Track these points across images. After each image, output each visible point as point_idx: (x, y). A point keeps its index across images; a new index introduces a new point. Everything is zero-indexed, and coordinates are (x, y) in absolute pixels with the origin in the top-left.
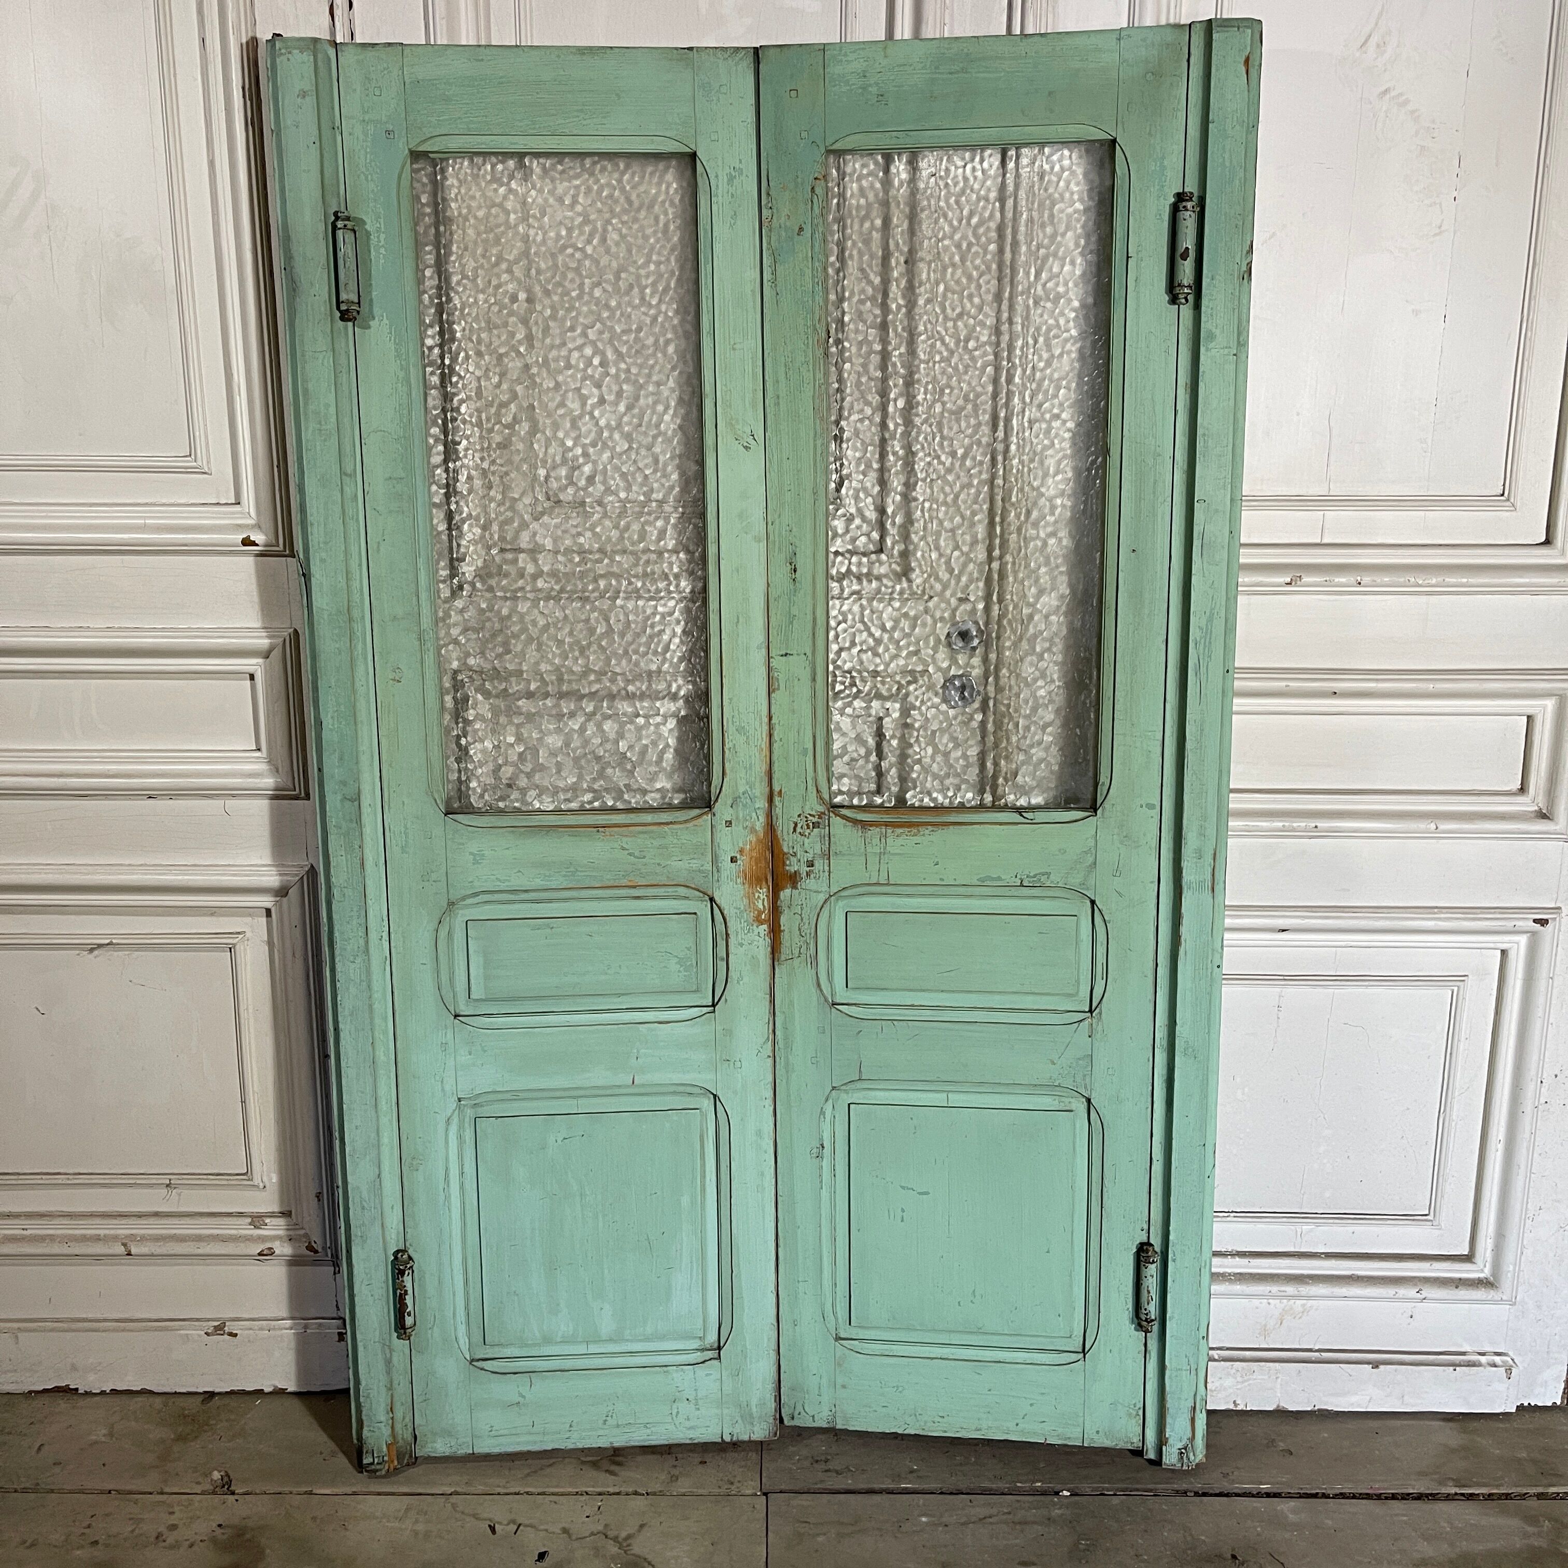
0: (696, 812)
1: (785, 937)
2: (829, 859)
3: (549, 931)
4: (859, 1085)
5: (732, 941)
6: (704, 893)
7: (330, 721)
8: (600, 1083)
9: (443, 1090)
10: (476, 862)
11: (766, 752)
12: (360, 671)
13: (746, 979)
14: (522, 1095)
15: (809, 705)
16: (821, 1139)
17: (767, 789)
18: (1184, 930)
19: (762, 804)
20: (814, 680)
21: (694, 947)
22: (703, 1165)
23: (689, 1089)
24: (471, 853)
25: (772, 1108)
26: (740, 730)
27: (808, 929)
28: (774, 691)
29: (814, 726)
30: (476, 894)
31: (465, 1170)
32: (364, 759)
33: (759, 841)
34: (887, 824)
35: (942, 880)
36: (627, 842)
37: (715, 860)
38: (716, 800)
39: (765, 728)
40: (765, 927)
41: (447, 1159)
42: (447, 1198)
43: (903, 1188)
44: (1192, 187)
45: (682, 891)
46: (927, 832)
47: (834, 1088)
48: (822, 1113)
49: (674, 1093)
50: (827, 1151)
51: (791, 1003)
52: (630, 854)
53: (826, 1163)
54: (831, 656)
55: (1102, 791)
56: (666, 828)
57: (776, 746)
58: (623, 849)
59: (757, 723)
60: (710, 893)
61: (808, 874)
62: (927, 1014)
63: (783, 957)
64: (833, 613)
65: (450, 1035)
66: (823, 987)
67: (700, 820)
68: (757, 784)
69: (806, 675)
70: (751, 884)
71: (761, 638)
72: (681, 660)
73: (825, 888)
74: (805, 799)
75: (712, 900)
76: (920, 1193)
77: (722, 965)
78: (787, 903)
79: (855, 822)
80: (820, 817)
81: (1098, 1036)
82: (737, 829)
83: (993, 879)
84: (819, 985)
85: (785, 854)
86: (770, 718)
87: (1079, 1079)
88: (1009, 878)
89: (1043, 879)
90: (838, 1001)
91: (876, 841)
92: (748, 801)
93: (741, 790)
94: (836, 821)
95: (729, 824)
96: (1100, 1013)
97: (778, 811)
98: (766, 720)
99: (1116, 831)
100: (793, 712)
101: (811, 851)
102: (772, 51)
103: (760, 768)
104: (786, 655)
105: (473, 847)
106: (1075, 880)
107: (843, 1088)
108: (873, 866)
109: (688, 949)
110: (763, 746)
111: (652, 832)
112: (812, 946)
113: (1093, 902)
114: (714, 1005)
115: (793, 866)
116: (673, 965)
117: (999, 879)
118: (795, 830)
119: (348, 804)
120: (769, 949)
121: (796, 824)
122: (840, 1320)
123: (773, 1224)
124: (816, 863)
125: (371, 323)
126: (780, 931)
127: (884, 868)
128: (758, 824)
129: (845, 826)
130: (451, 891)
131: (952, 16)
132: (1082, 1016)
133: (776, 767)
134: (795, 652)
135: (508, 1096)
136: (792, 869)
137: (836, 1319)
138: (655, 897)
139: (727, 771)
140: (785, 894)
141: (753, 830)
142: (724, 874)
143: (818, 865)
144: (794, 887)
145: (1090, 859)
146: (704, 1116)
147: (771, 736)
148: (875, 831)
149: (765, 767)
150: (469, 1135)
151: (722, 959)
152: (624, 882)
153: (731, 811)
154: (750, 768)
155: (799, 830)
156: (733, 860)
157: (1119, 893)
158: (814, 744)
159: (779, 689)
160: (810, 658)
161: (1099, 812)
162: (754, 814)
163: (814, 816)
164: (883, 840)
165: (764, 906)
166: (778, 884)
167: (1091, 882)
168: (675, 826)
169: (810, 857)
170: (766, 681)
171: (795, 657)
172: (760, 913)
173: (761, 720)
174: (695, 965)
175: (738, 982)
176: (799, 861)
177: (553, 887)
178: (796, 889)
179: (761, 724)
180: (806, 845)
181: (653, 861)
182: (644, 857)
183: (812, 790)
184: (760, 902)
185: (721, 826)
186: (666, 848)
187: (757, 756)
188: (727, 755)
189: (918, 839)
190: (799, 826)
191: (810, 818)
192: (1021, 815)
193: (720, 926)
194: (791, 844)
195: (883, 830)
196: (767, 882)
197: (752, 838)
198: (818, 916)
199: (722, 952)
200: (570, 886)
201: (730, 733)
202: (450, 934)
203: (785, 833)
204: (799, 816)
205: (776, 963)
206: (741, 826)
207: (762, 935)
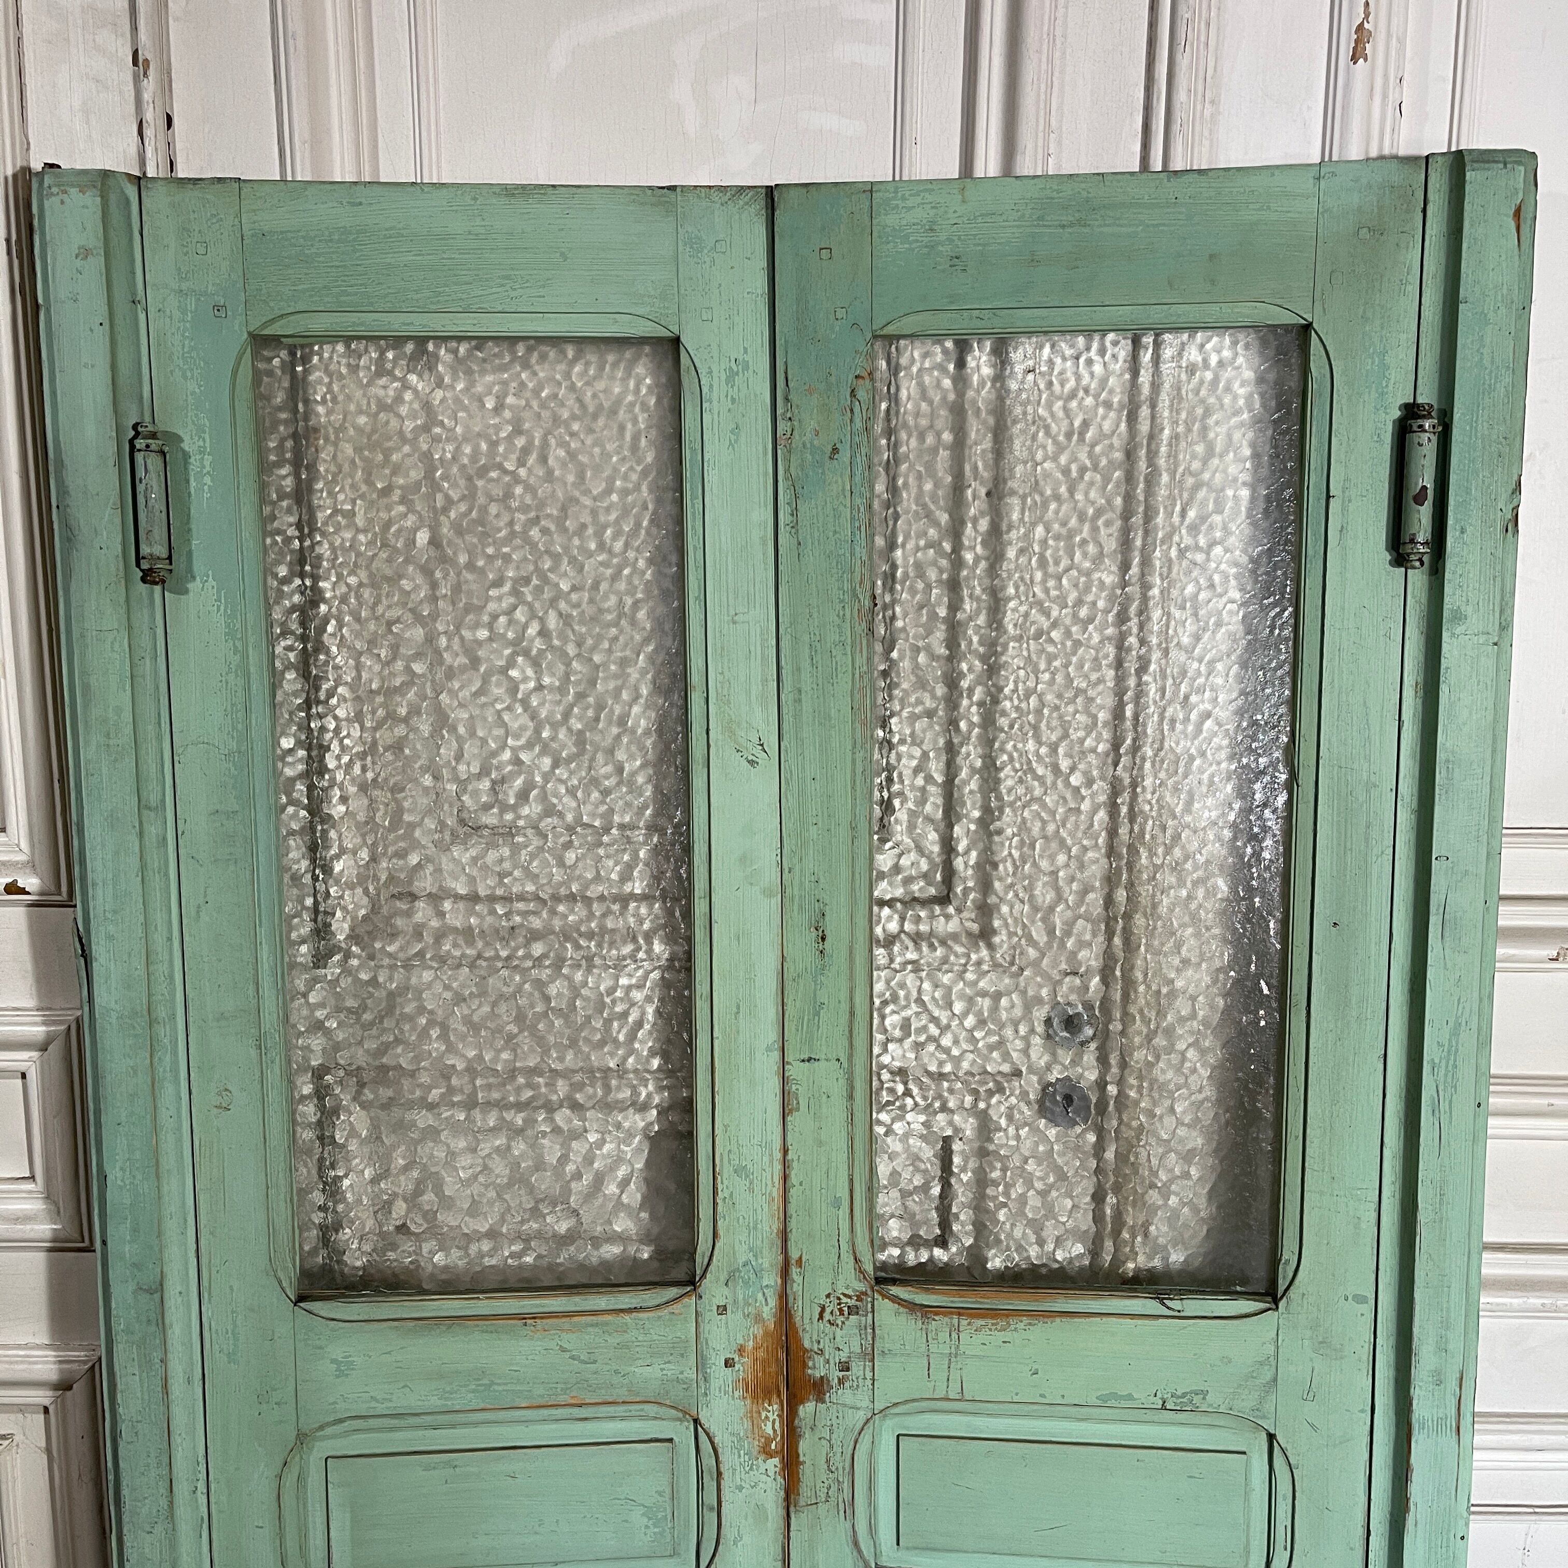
0: (673, 1292)
1: (806, 1473)
2: (873, 1360)
3: (449, 1472)
5: (726, 1483)
6: (685, 1412)
7: (119, 1174)
10: (340, 1374)
11: (778, 1202)
12: (167, 1092)
13: (746, 1539)
15: (844, 1134)
17: (781, 1258)
18: (1415, 1489)
19: (772, 1279)
20: (851, 1097)
21: (668, 1491)
24: (333, 1361)
26: (739, 1171)
27: (840, 1462)
28: (791, 1111)
29: (851, 1167)
30: (339, 1421)
32: (171, 1226)
33: (766, 1334)
34: (961, 1312)
35: (1042, 1396)
36: (570, 1340)
37: (701, 1364)
38: (703, 1275)
39: (778, 1167)
40: (776, 1461)
44: (1427, 396)
45: (651, 1409)
46: (1021, 1326)
52: (573, 1358)
54: (876, 1050)
55: (1285, 1272)
56: (627, 1318)
57: (793, 1192)
58: (563, 1350)
59: (766, 1160)
60: (693, 1412)
61: (841, 1381)
63: (802, 1502)
66: (863, 1547)
67: (679, 1304)
68: (766, 1252)
69: (838, 1089)
70: (755, 1398)
71: (772, 1036)
73: (866, 1403)
74: (836, 1272)
75: (696, 1421)
77: (711, 1518)
78: (809, 1422)
79: (912, 1306)
80: (859, 1299)
82: (734, 1318)
83: (1123, 1398)
84: (856, 1544)
85: (806, 1351)
86: (785, 1151)
88: (1142, 1396)
89: (1197, 1400)
90: (885, 1564)
91: (944, 1336)
92: (753, 1276)
93: (742, 1259)
94: (884, 1305)
95: (722, 1310)
97: (796, 1288)
98: (778, 1155)
99: (1307, 1333)
100: (820, 1143)
101: (846, 1350)
102: (793, 192)
103: (769, 1226)
104: (809, 1060)
105: (336, 1351)
106: (1246, 1402)
108: (939, 1375)
109: (660, 1494)
110: (775, 1194)
111: (606, 1324)
112: (846, 1487)
113: (1271, 1437)
115: (818, 1369)
116: (637, 1518)
117: (1130, 1397)
118: (821, 1317)
119: (144, 1298)
120: (782, 1493)
121: (823, 1308)
124: (853, 1365)
125: (190, 586)
126: (798, 1463)
127: (955, 1375)
128: (766, 1309)
129: (897, 1313)
130: (301, 1420)
131: (1059, 143)
133: (793, 1224)
134: (823, 1057)
136: (818, 1372)
138: (610, 1419)
139: (721, 1232)
140: (807, 1409)
141: (758, 1319)
142: (715, 1384)
143: (857, 1369)
144: (820, 1399)
145: (1268, 1375)
147: (785, 1178)
148: (941, 1323)
149: (776, 1226)
151: (711, 1509)
152: (563, 1399)
153: (726, 1291)
154: (755, 1228)
155: (827, 1316)
156: (729, 1363)
157: (1312, 1426)
158: (851, 1191)
159: (798, 1109)
160: (845, 1065)
161: (1282, 1304)
162: (760, 1296)
163: (850, 1297)
164: (954, 1335)
165: (775, 1431)
166: (795, 1396)
167: (1269, 1407)
168: (641, 1315)
169: (843, 1356)
170: (779, 1099)
171: (823, 1064)
172: (768, 1441)
173: (771, 1155)
174: (669, 1517)
175: (735, 1543)
176: (828, 1362)
177: (457, 1408)
178: (823, 1402)
179: (771, 1162)
180: (838, 1339)
181: (608, 1368)
182: (595, 1362)
183: (848, 1259)
184: (769, 1424)
185: (711, 1314)
186: (628, 1348)
187: (766, 1209)
188: (720, 1208)
189: (1007, 1335)
190: (828, 1310)
191: (844, 1300)
192: (1164, 1304)
193: (709, 1461)
194: (815, 1337)
195: (955, 1321)
196: (779, 1396)
197: (758, 1331)
198: (856, 1442)
199: (710, 1497)
200: (482, 1406)
201: (725, 1175)
202: (301, 1479)
203: (806, 1321)
204: (828, 1296)
205: (792, 1509)
206: (740, 1313)
207: (771, 1473)
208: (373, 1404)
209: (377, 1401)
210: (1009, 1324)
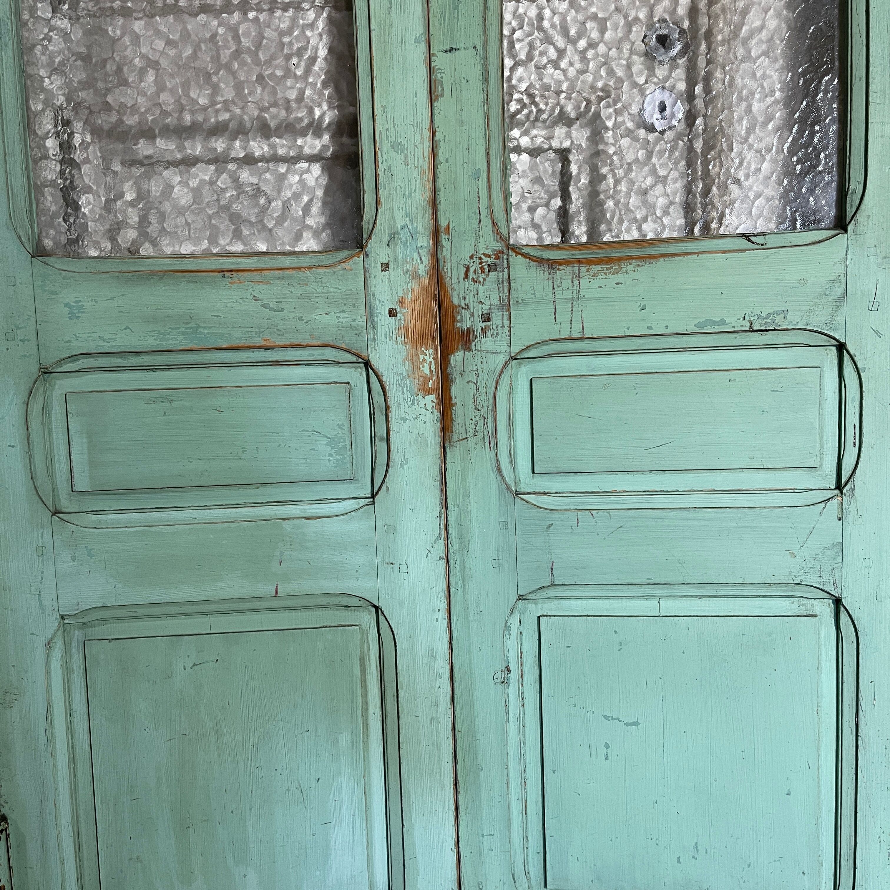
0: (345, 253)
1: (458, 413)
2: (509, 310)
3: (167, 404)
4: (552, 592)
5: (393, 416)
6: (358, 356)
8: (238, 593)
9: (41, 605)
10: (72, 316)
11: (428, 175)
13: (411, 463)
14: (141, 611)
15: (481, 112)
16: (507, 661)
17: (432, 222)
19: (426, 242)
20: (486, 80)
21: (347, 424)
22: (365, 695)
23: (345, 601)
24: (67, 305)
25: (446, 622)
26: (397, 146)
27: (485, 402)
28: (437, 98)
29: (488, 141)
30: (73, 358)
31: (74, 706)
33: (423, 288)
34: (580, 262)
35: (650, 328)
36: (262, 291)
37: (369, 313)
38: (370, 237)
39: (427, 144)
40: (433, 397)
41: (49, 692)
42: (51, 742)
43: (606, 718)
45: (330, 354)
46: (630, 268)
47: (520, 598)
48: (507, 627)
49: (327, 606)
50: (514, 675)
51: (466, 494)
52: (264, 306)
53: (512, 691)
55: (852, 201)
56: (308, 272)
57: (441, 168)
58: (256, 299)
59: (418, 136)
60: (364, 355)
61: (484, 331)
62: (633, 501)
63: (455, 438)
64: (507, 16)
65: (47, 536)
66: (505, 473)
67: (351, 263)
68: (419, 216)
69: (475, 73)
70: (414, 343)
71: (419, 29)
72: (325, 84)
73: (504, 348)
74: (478, 236)
75: (367, 364)
76: (627, 724)
77: (382, 447)
78: (459, 369)
79: (540, 261)
80: (497, 257)
81: (850, 519)
82: (395, 273)
83: (715, 323)
84: (499, 470)
85: (454, 307)
86: (434, 133)
87: (825, 575)
88: (733, 322)
89: (778, 319)
90: (523, 490)
91: (567, 283)
92: (409, 238)
93: (400, 223)
94: (517, 261)
95: (385, 267)
96: (853, 489)
97: (445, 252)
98: (427, 134)
99: (873, 250)
100: (462, 123)
101: (487, 303)
103: (422, 195)
104: (451, 50)
105: (69, 297)
106: (819, 319)
107: (530, 596)
108: (564, 316)
109: (340, 427)
110: (426, 167)
111: (291, 277)
112: (490, 422)
113: (842, 347)
114: (373, 496)
115: (465, 321)
116: (323, 447)
117: (723, 322)
118: (466, 276)
120: (439, 425)
121: (468, 268)
122: (533, 882)
123: (450, 767)
124: (493, 316)
126: (451, 405)
127: (577, 317)
128: (421, 267)
129: (528, 267)
130: (42, 356)
132: (829, 494)
133: (442, 196)
134: (463, 46)
135: (123, 612)
136: (465, 325)
137: (529, 880)
138: (297, 363)
139: (382, 199)
140: (457, 358)
141: (415, 275)
142: (382, 331)
143: (496, 319)
144: (467, 348)
145: (839, 291)
146: (364, 633)
147: (434, 156)
148: (564, 272)
149: (428, 194)
150: (77, 662)
151: (382, 439)
152: (258, 341)
153: (387, 250)
154: (410, 196)
155: (471, 275)
156: (392, 313)
157: (877, 332)
158: (488, 162)
159: (442, 95)
160: (481, 51)
161: (850, 228)
162: (416, 255)
163: (489, 256)
164: (576, 282)
165: (431, 372)
166: (447, 347)
167: (840, 319)
168: (319, 271)
169: (485, 308)
170: (426, 85)
171: (462, 52)
172: (426, 380)
173: (422, 133)
174: (349, 447)
175: (402, 466)
176: (472, 315)
177: (170, 347)
178: (470, 350)
179: (422, 138)
180: (481, 294)
181: (293, 315)
182: (282, 310)
183: (487, 222)
184: (427, 366)
185: (376, 271)
186: (309, 298)
187: (419, 181)
188: (380, 179)
189: (620, 277)
190: (472, 270)
191: (485, 259)
192: (749, 240)
193: (379, 399)
194: (462, 294)
195: (576, 269)
196: (434, 342)
197: (414, 285)
198: (497, 382)
199: (381, 430)
200: (190, 346)
201: (384, 150)
202: (46, 409)
203: (455, 280)
204: (471, 257)
205: (447, 445)
206: (400, 268)
207: (429, 407)
208: (101, 343)
209: (104, 341)
210: (620, 267)
